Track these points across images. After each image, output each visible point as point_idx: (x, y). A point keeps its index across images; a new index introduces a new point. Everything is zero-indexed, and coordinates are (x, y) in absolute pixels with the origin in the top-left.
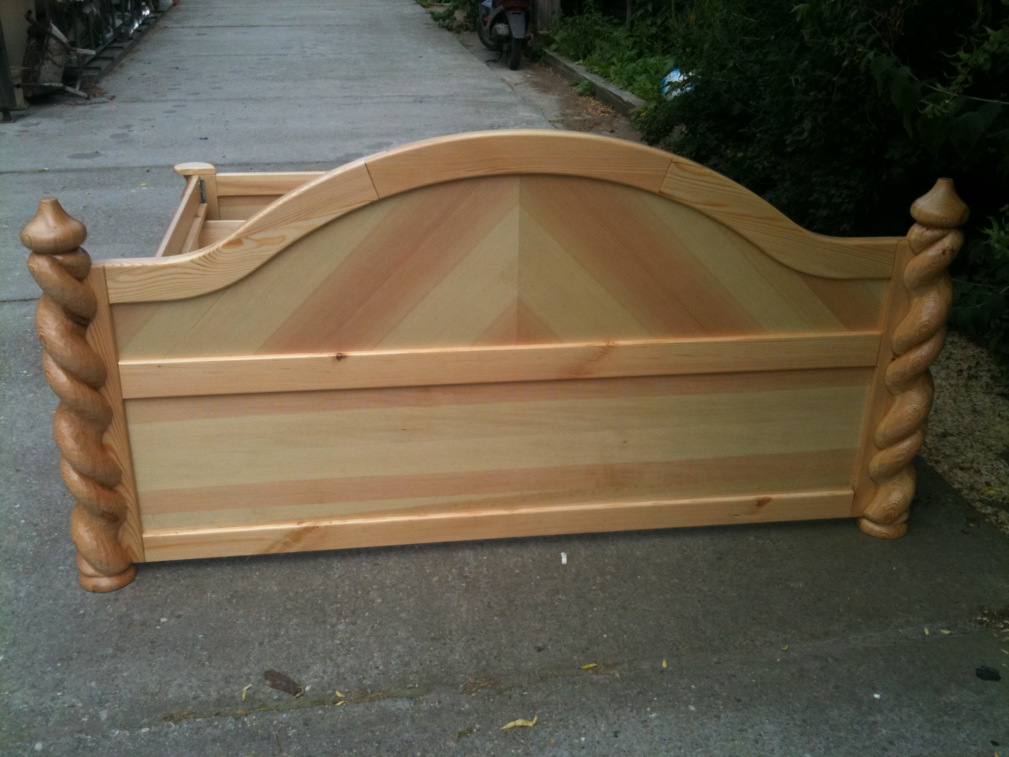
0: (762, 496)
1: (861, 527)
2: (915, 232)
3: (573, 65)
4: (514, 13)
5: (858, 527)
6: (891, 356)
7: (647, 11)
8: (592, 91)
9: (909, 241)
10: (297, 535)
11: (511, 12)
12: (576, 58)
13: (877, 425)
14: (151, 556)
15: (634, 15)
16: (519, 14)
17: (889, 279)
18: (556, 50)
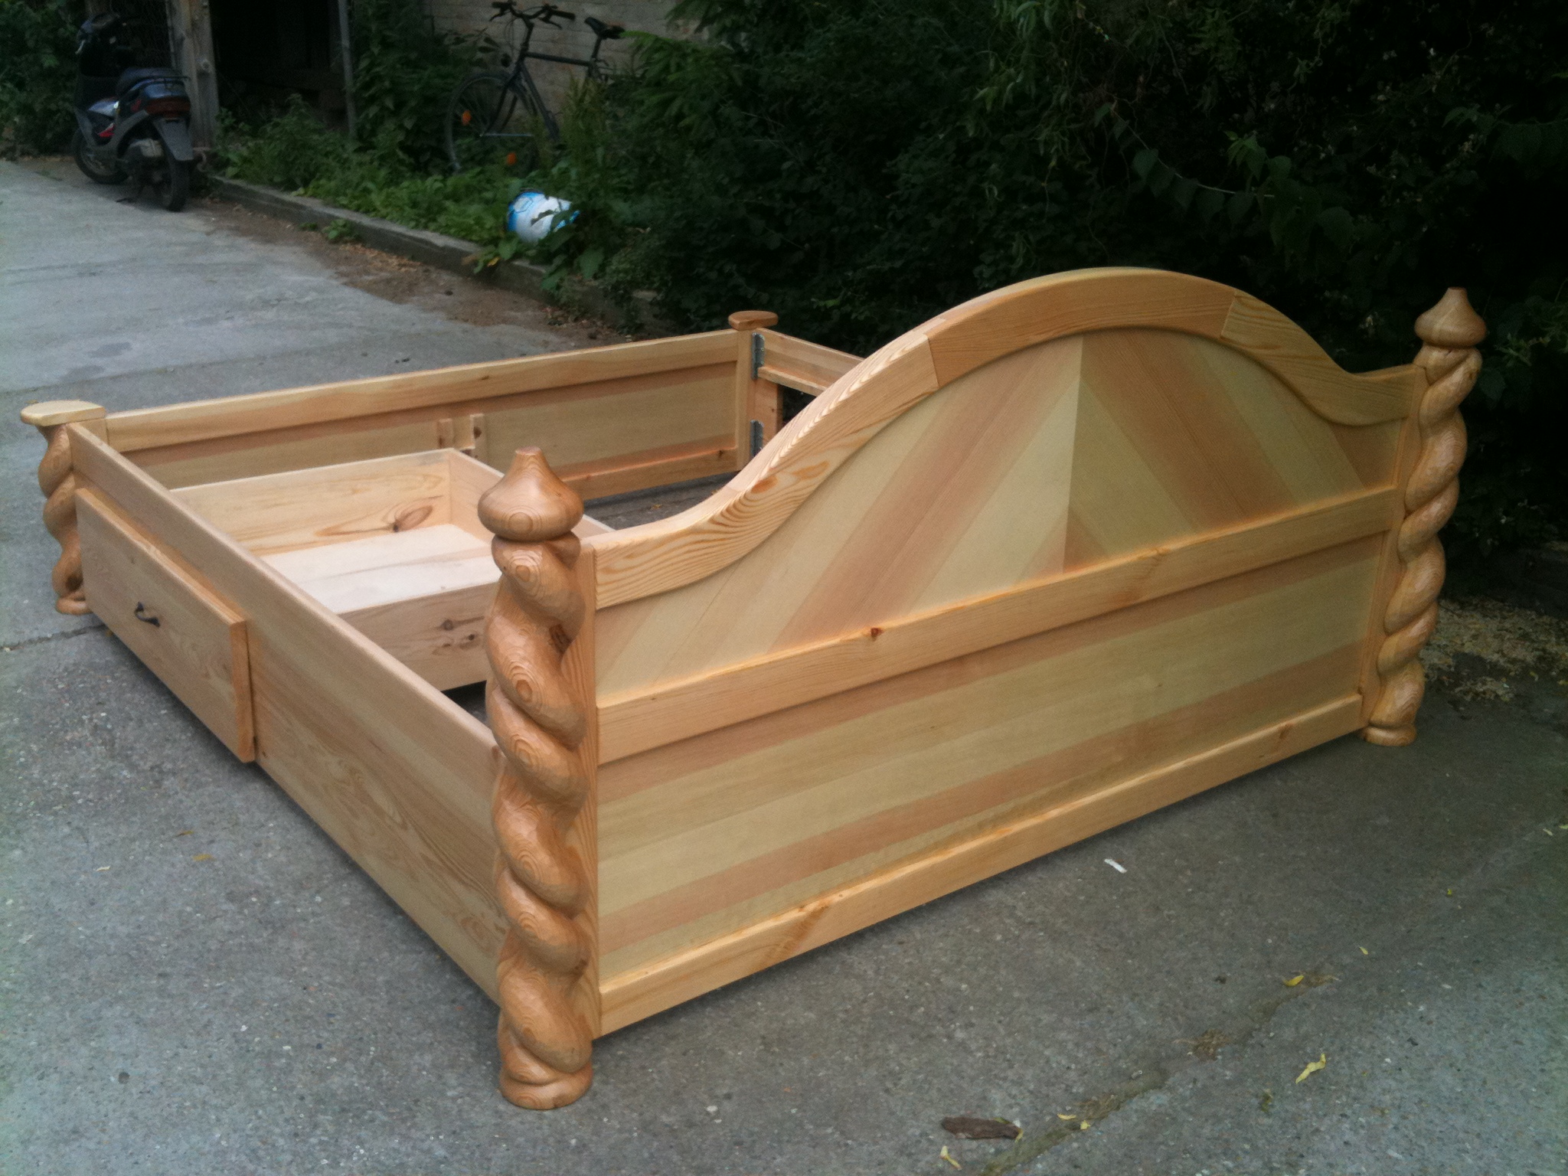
0: (1283, 724)
1: (1369, 739)
2: (1431, 357)
3: (291, 197)
4: (168, 122)
5: (1365, 739)
6: (1402, 513)
7: (383, 108)
8: (354, 235)
9: (1425, 368)
10: (801, 928)
11: (163, 120)
12: (290, 186)
13: (1388, 603)
14: (611, 1023)
15: (362, 116)
16: (177, 122)
17: (1404, 419)
18: (236, 176)
